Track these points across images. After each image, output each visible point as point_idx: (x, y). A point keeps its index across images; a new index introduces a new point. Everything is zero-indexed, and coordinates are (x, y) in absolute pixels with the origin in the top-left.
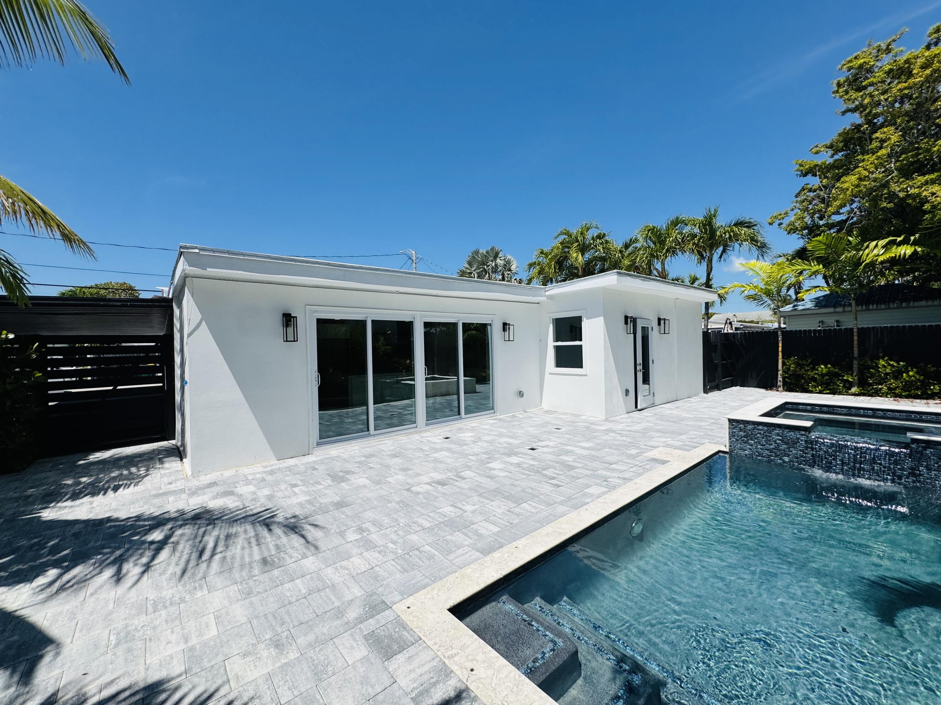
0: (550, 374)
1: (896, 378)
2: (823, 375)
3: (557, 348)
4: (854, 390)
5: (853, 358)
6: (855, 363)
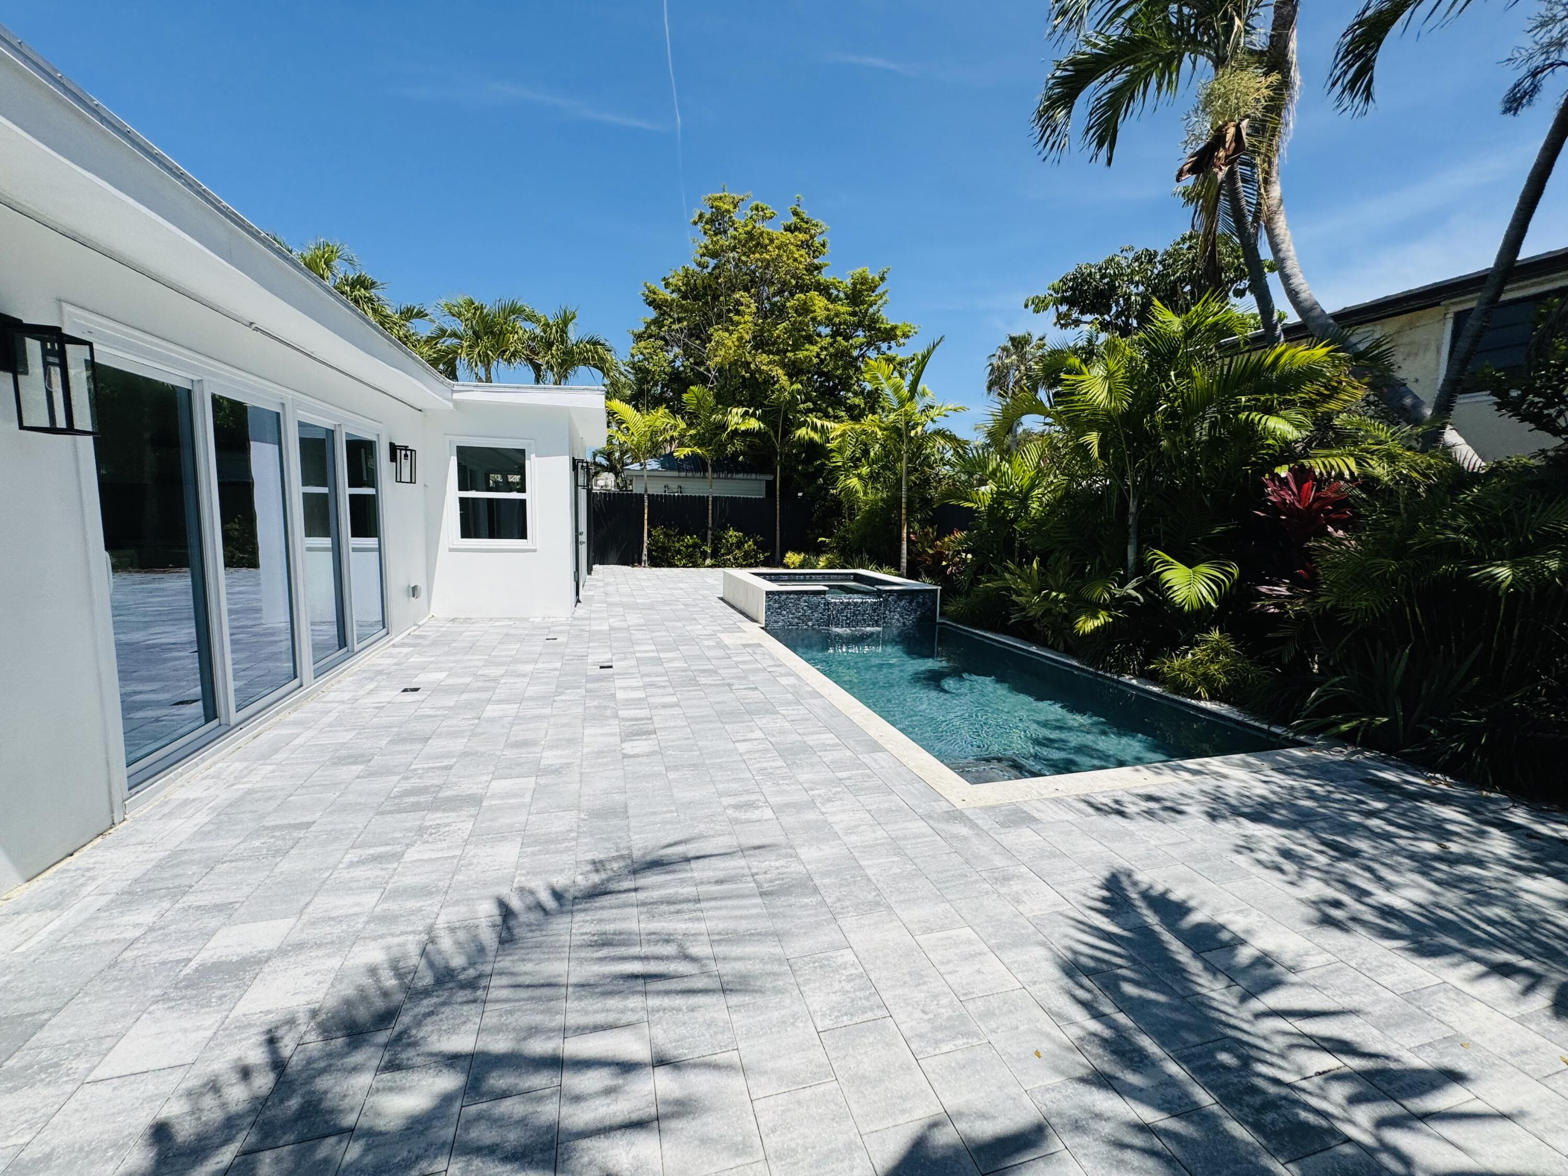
0: (451, 550)
1: (739, 548)
2: (688, 547)
3: (463, 501)
4: (708, 562)
5: (707, 528)
6: (710, 532)
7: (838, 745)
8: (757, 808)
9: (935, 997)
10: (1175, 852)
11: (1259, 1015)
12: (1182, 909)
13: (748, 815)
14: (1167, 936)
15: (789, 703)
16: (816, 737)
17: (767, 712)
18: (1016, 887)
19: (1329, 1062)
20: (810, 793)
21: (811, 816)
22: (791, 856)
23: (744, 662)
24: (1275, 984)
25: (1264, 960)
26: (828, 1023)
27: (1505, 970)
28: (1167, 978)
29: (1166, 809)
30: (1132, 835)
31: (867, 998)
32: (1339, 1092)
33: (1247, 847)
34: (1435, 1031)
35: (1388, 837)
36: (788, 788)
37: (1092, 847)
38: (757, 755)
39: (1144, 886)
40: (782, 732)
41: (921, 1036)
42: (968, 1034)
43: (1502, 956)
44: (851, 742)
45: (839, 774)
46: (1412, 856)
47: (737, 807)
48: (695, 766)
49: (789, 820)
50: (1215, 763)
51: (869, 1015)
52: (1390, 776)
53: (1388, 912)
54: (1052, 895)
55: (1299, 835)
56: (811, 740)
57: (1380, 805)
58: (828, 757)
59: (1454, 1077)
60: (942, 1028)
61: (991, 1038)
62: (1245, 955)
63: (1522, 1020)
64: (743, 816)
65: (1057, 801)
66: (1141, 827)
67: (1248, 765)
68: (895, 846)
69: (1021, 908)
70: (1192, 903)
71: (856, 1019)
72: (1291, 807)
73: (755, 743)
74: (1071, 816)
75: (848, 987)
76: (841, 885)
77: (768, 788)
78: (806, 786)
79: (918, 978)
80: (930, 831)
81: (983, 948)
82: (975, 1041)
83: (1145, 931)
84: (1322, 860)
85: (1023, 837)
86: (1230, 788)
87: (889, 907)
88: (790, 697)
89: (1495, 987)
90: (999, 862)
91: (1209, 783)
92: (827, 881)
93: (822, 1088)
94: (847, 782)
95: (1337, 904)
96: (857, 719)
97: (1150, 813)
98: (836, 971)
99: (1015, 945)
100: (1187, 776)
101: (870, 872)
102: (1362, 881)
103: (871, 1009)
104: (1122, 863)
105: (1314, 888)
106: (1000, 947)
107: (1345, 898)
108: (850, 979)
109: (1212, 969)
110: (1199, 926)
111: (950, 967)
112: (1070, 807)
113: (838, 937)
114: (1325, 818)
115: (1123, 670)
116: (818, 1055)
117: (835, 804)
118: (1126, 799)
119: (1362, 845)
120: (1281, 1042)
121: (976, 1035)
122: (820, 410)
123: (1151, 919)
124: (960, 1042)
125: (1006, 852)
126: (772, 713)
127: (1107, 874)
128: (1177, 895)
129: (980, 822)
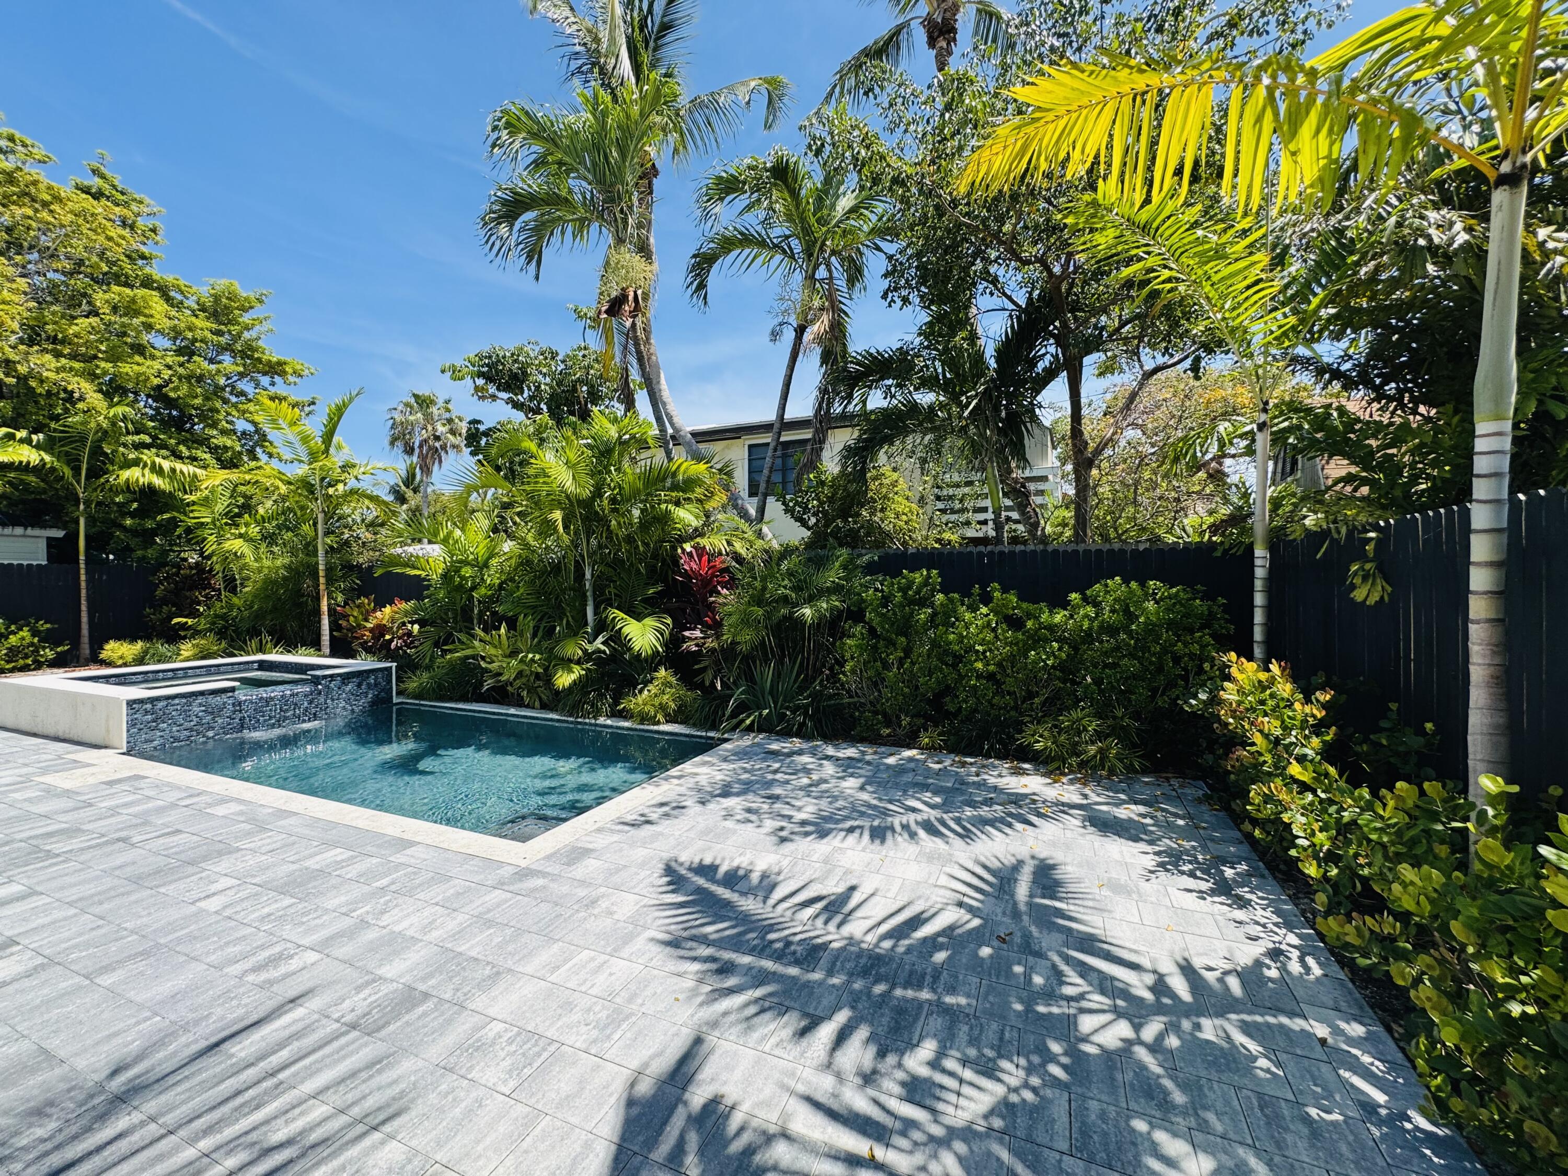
7: (353, 857)
8: (291, 957)
9: (589, 1010)
10: (692, 834)
11: (774, 907)
12: (713, 868)
13: (283, 969)
14: (714, 888)
15: (249, 834)
16: (318, 858)
17: (220, 854)
18: (604, 904)
19: (809, 912)
20: (354, 914)
21: (371, 935)
22: (374, 981)
23: (125, 805)
24: (774, 886)
25: (764, 876)
26: (512, 1084)
27: (851, 830)
28: (723, 912)
29: (674, 808)
30: (661, 834)
31: (536, 1045)
32: (819, 922)
33: (728, 815)
34: (839, 872)
35: (787, 782)
36: (318, 921)
37: (640, 853)
38: (245, 904)
39: (687, 865)
40: (264, 869)
41: (595, 1041)
42: (627, 1017)
43: (848, 824)
44: (369, 849)
45: (378, 884)
46: (801, 789)
47: (256, 969)
48: (145, 954)
49: (345, 950)
50: (687, 767)
51: (545, 1055)
52: (775, 746)
53: (803, 823)
54: (632, 897)
55: (750, 796)
56: (312, 863)
57: (777, 765)
58: (352, 872)
59: (853, 888)
60: (606, 1026)
61: (643, 1010)
62: (755, 877)
63: (864, 850)
64: (273, 974)
65: (599, 830)
66: (665, 827)
67: (705, 763)
68: (484, 921)
69: (616, 917)
70: (717, 862)
71: (536, 1065)
72: (739, 781)
73: (230, 893)
74: (616, 837)
75: (513, 1048)
76: (451, 978)
77: (287, 931)
78: (344, 910)
79: (568, 1006)
80: (509, 895)
81: (605, 957)
82: (634, 1019)
83: (700, 890)
84: (766, 806)
85: (589, 867)
86: (703, 781)
87: (510, 970)
88: (247, 827)
89: (852, 839)
90: (581, 892)
91: (690, 782)
92: (432, 982)
93: (539, 1128)
94: (393, 888)
95: (782, 829)
96: (361, 824)
97: (666, 815)
98: (493, 1043)
99: (625, 943)
100: (675, 781)
101: (473, 953)
102: (787, 811)
103: (544, 1049)
104: (666, 856)
105: (770, 824)
106: (615, 950)
107: (783, 824)
108: (510, 1042)
109: (744, 894)
110: (727, 873)
111: (588, 984)
112: (612, 831)
113: (477, 1018)
114: (757, 782)
115: (597, 713)
116: (520, 1109)
117: (393, 912)
118: (646, 811)
119: (778, 791)
120: (789, 913)
121: (632, 1014)
122: (164, 446)
123: (701, 881)
124: (624, 1026)
125: (583, 883)
126: (230, 853)
127: (662, 866)
128: (708, 861)
129: (548, 870)
